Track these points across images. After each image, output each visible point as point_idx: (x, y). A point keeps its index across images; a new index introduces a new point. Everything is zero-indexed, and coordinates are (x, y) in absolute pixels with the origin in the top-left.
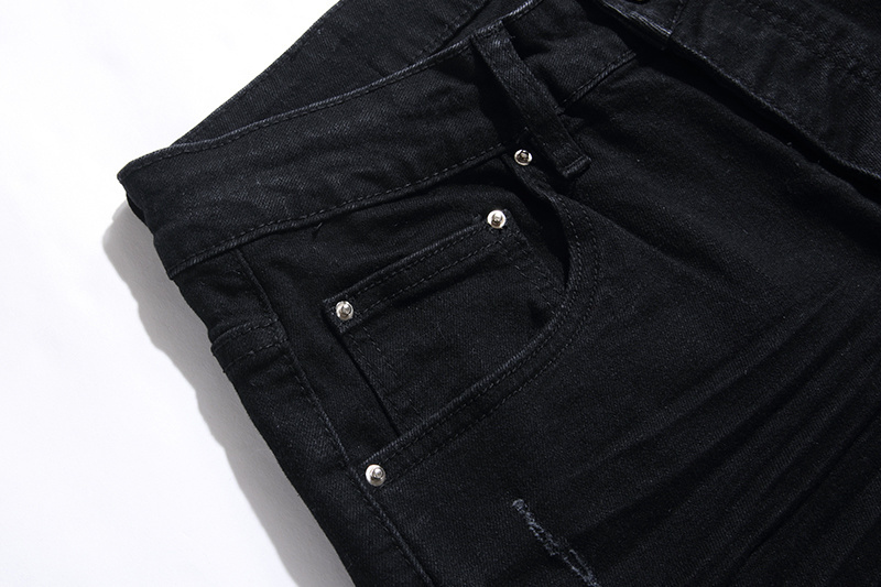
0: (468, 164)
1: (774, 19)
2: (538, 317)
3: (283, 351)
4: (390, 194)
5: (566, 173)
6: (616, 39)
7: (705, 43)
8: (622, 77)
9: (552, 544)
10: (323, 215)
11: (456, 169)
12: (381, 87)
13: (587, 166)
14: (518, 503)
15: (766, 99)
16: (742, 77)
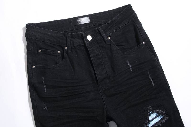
0: (60, 45)
1: (100, 51)
2: (57, 63)
3: (32, 51)
4: (51, 43)
5: (68, 52)
6: (83, 42)
7: (90, 49)
8: (80, 46)
9: (44, 83)
10: (43, 41)
11: (59, 45)
12: (56, 32)
13: (71, 53)
14: (43, 78)
15: (92, 59)
16: (91, 55)
